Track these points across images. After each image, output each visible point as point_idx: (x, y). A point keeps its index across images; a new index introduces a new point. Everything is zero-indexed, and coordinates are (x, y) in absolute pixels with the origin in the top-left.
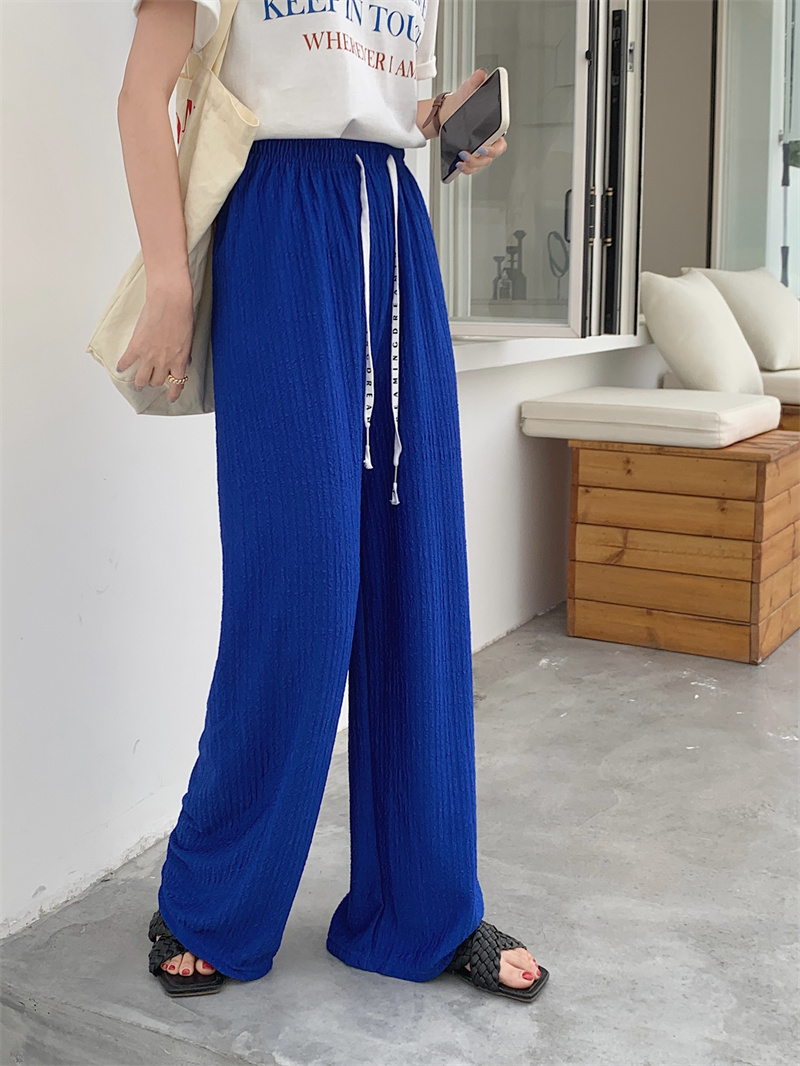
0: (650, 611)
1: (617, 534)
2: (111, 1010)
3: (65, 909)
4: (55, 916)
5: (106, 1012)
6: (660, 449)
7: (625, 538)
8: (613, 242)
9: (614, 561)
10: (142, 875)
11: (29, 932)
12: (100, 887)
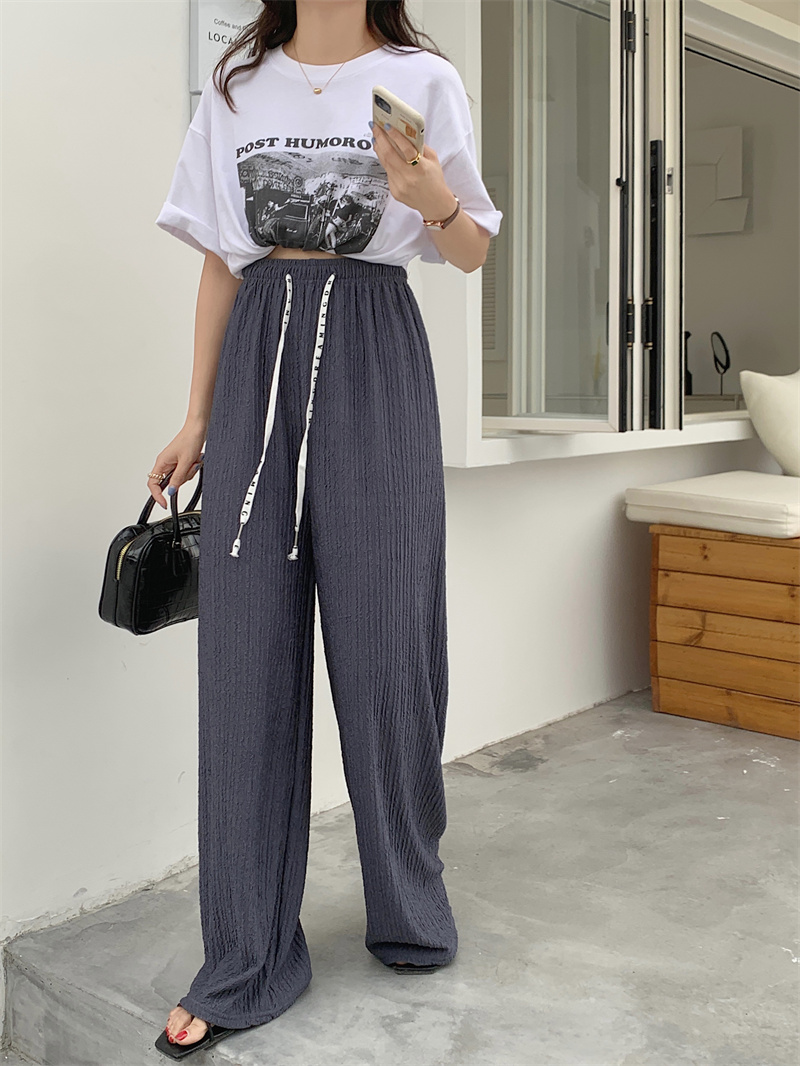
0: (729, 691)
1: (696, 617)
2: (104, 993)
3: (103, 910)
4: (93, 915)
5: (100, 995)
6: (734, 537)
7: (704, 620)
8: (655, 346)
9: (694, 642)
10: (178, 888)
11: (67, 925)
12: (139, 895)
